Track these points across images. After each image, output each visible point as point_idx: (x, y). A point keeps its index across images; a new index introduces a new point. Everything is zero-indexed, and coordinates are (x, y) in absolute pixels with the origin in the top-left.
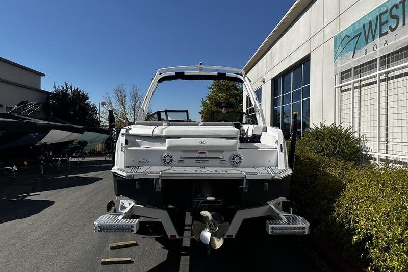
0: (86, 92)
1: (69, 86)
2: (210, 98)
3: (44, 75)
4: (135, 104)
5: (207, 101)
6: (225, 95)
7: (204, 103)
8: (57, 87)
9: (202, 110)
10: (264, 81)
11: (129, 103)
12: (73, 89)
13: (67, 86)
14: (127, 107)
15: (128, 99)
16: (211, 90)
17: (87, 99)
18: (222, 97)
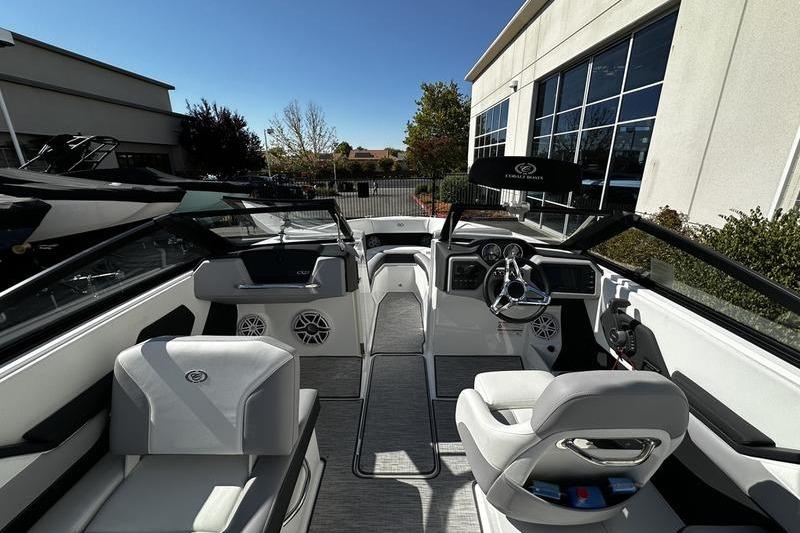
0: (240, 115)
1: (210, 105)
2: (420, 120)
3: (173, 88)
4: (315, 131)
5: (415, 124)
6: (441, 114)
7: (410, 127)
8: (192, 108)
9: (407, 138)
10: (515, 88)
11: (306, 130)
12: (219, 110)
13: (206, 105)
14: (303, 135)
15: (302, 123)
16: (420, 107)
17: (244, 125)
18: (438, 118)
